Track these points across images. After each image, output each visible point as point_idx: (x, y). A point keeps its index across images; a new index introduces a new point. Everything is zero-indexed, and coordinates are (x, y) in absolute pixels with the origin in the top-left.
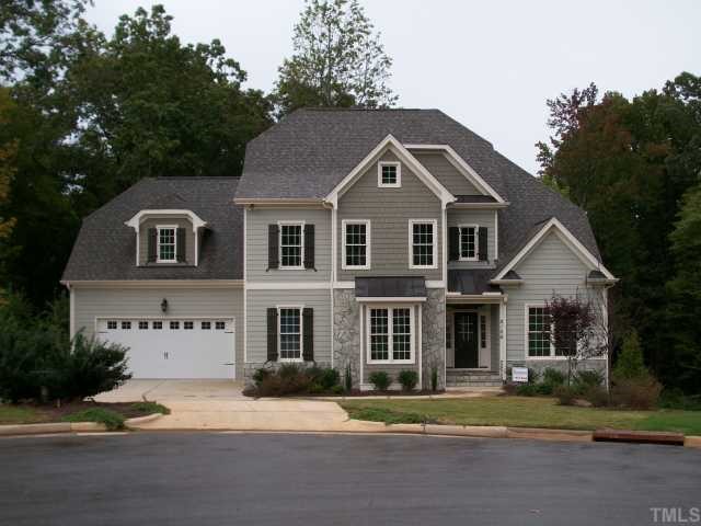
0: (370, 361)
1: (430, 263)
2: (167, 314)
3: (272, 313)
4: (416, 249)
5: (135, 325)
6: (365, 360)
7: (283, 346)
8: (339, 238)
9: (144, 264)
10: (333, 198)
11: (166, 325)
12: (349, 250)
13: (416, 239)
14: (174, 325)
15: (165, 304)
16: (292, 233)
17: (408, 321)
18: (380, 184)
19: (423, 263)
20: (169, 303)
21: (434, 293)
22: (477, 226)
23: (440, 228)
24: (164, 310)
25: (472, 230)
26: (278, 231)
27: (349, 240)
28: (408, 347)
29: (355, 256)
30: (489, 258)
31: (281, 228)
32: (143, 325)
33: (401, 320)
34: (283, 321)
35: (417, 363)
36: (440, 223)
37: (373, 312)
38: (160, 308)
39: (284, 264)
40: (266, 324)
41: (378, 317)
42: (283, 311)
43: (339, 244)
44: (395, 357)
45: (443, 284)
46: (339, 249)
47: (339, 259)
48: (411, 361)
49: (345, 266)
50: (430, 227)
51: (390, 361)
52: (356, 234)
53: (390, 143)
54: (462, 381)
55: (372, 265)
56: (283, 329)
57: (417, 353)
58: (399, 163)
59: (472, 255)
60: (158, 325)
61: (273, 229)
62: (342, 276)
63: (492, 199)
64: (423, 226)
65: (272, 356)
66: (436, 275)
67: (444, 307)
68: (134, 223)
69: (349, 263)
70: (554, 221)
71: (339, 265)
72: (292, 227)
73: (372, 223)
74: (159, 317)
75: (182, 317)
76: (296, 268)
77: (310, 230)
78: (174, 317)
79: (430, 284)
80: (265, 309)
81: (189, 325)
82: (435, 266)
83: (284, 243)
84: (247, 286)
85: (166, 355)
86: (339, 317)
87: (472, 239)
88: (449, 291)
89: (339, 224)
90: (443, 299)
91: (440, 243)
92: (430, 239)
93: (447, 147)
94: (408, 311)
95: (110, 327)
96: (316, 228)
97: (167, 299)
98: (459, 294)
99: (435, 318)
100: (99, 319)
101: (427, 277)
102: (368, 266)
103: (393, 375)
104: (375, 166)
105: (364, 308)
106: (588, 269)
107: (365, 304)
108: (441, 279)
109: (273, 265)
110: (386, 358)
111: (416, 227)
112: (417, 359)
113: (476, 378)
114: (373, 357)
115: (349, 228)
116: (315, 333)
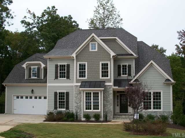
0: (85, 110)
1: (108, 76)
2: (33, 94)
3: (56, 93)
4: (102, 72)
5: (24, 97)
6: (84, 110)
7: (59, 105)
8: (77, 69)
9: (27, 79)
10: (74, 55)
11: (33, 98)
12: (80, 72)
13: (102, 69)
14: (36, 98)
15: (33, 91)
16: (62, 67)
17: (98, 97)
18: (90, 50)
19: (105, 77)
20: (34, 91)
21: (109, 87)
22: (128, 64)
23: (111, 64)
24: (32, 93)
25: (126, 66)
26: (58, 66)
27: (80, 69)
28: (98, 106)
29: (82, 74)
30: (132, 75)
31: (59, 66)
32: (27, 98)
33: (96, 96)
34: (59, 96)
35: (101, 111)
36: (111, 63)
37: (86, 93)
38: (31, 92)
39: (60, 77)
40: (54, 97)
41: (88, 95)
42: (60, 93)
43: (76, 70)
44: (94, 109)
45: (112, 84)
46: (76, 72)
47: (76, 75)
48: (99, 110)
49: (78, 78)
50: (107, 64)
51: (92, 110)
52: (82, 67)
53: (93, 36)
54: (119, 118)
55: (87, 77)
56: (59, 99)
57: (101, 108)
58: (97, 43)
59: (126, 74)
60: (31, 98)
61: (57, 66)
62: (77, 81)
63: (132, 55)
64: (105, 64)
65: (56, 108)
66: (109, 81)
67: (112, 92)
68: (24, 66)
69: (80, 77)
70: (152, 61)
71: (76, 77)
72: (63, 65)
73: (87, 63)
74: (31, 95)
75: (38, 95)
76: (64, 78)
77: (68, 66)
78: (36, 95)
79: (107, 84)
80: (54, 92)
81: (40, 98)
82: (109, 78)
83: (60, 70)
84: (48, 84)
85: (33, 107)
86: (76, 95)
87: (126, 69)
88: (114, 86)
89: (77, 64)
90: (112, 89)
91: (111, 70)
92: (107, 69)
93: (116, 38)
94: (98, 93)
95: (17, 98)
96: (70, 65)
97: (33, 89)
98: (117, 87)
99: (109, 96)
100: (14, 95)
101: (106, 81)
102: (86, 78)
103: (92, 115)
104: (89, 44)
105: (83, 92)
106: (165, 78)
107: (83, 91)
108: (111, 82)
109: (56, 77)
110: (91, 109)
111: (102, 64)
112: (101, 109)
113: (124, 117)
114: (86, 109)
115: (80, 65)
116: (70, 100)
